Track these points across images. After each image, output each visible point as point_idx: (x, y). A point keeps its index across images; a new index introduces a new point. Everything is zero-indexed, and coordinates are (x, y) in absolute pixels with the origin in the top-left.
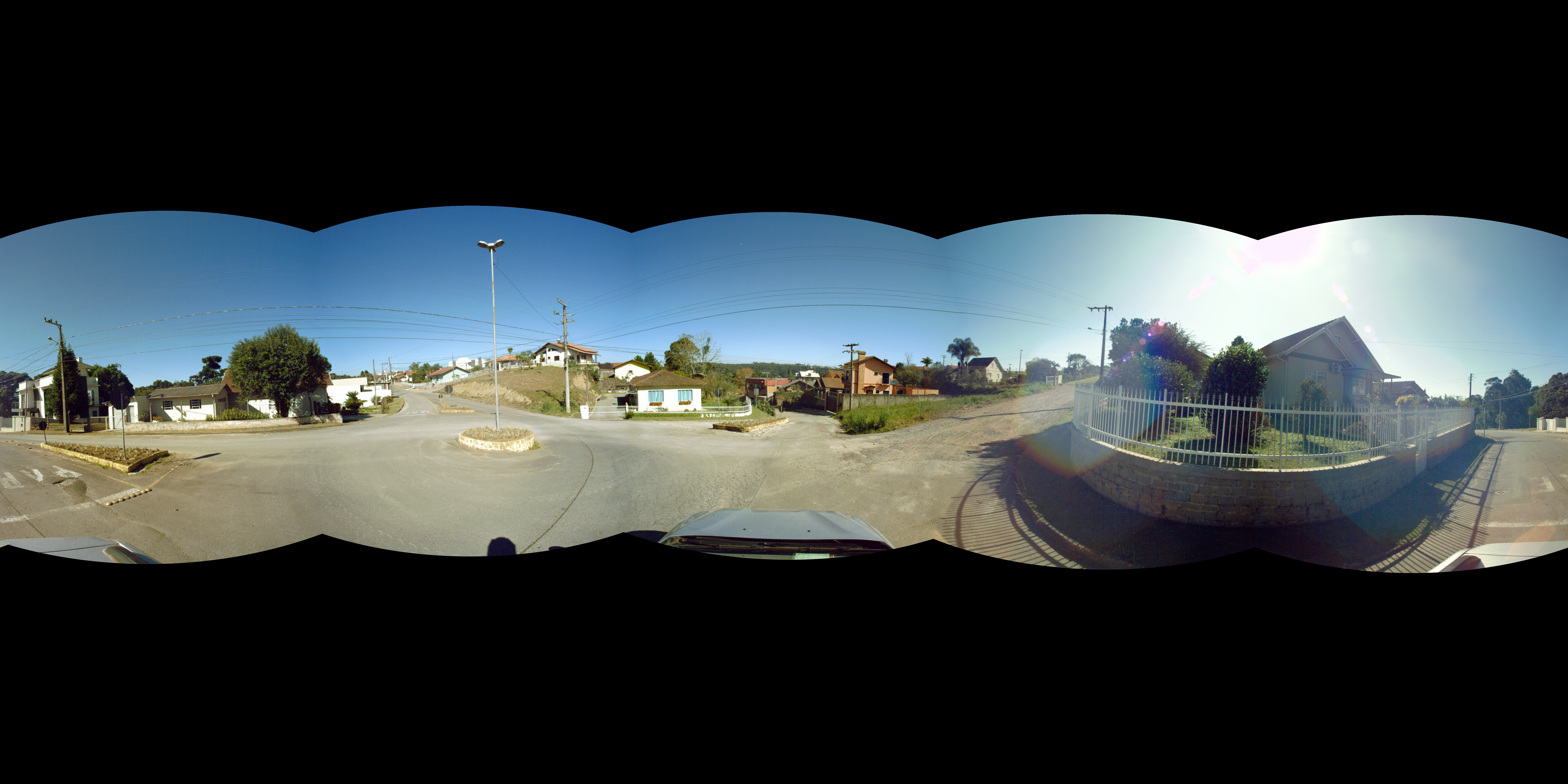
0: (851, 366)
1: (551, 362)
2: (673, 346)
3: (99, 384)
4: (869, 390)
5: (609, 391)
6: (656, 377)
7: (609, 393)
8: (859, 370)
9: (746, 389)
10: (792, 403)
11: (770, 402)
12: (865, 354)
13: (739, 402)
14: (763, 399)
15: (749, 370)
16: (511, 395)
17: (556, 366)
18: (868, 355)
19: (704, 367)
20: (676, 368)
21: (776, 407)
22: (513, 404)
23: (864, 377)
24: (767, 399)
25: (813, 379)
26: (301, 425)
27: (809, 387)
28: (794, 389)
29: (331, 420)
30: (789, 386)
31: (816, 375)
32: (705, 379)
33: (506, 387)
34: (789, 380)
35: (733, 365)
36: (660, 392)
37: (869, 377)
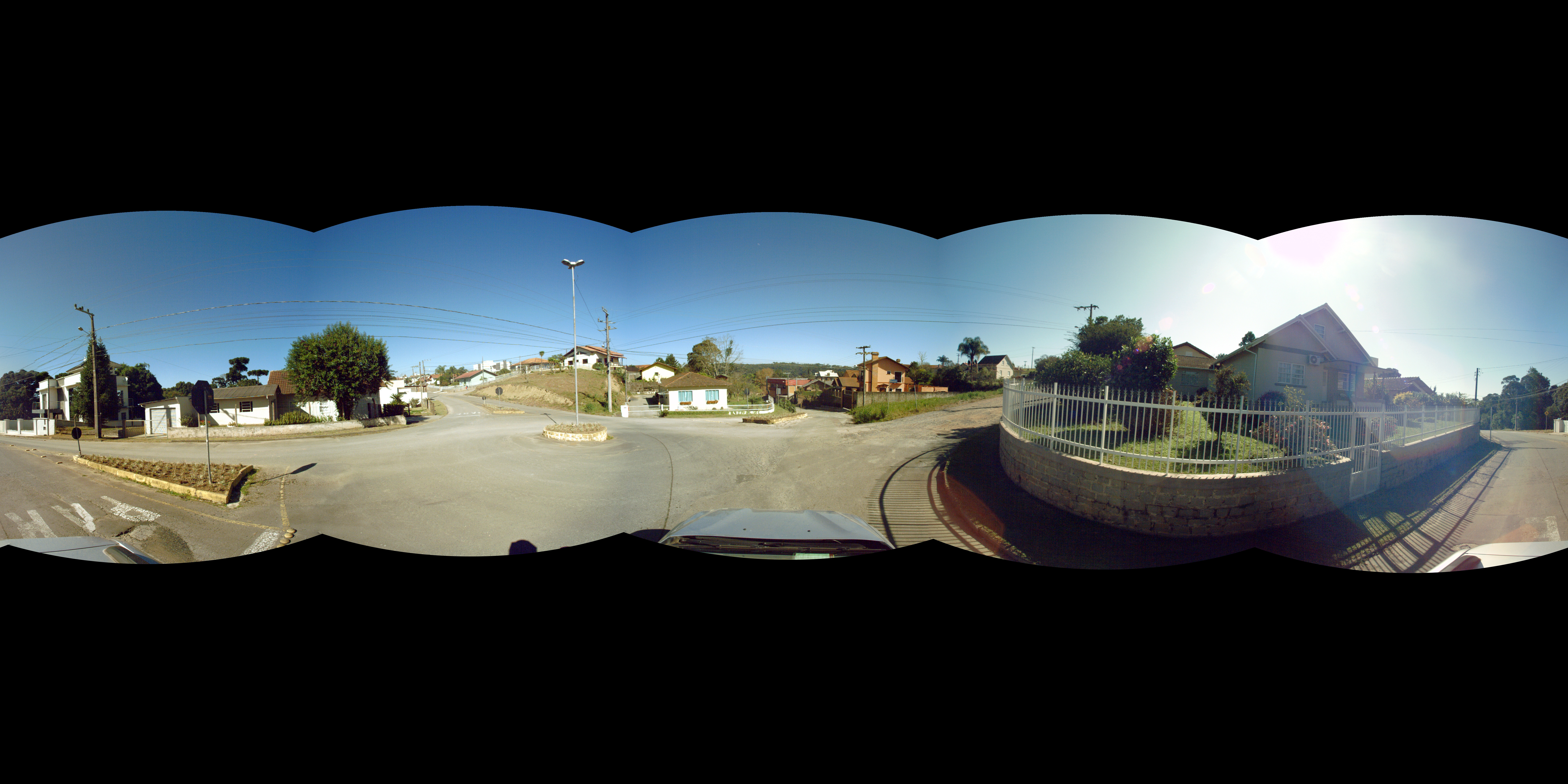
0: (864, 367)
1: (579, 365)
2: (695, 348)
3: (128, 384)
4: (882, 388)
5: (638, 393)
6: (684, 378)
7: (638, 394)
8: (873, 370)
9: (767, 389)
10: (812, 402)
11: (791, 401)
12: (878, 355)
13: (762, 401)
14: (785, 398)
15: (769, 370)
16: (550, 397)
17: (585, 369)
18: (881, 355)
19: (727, 368)
20: (698, 370)
21: (796, 406)
22: (554, 405)
23: (877, 376)
24: (788, 399)
25: (831, 378)
26: (367, 428)
27: (827, 386)
28: (813, 389)
29: (395, 422)
30: (808, 386)
31: (834, 375)
32: (728, 380)
33: (544, 389)
34: (809, 379)
35: (753, 365)
36: (689, 393)
37: (883, 376)
